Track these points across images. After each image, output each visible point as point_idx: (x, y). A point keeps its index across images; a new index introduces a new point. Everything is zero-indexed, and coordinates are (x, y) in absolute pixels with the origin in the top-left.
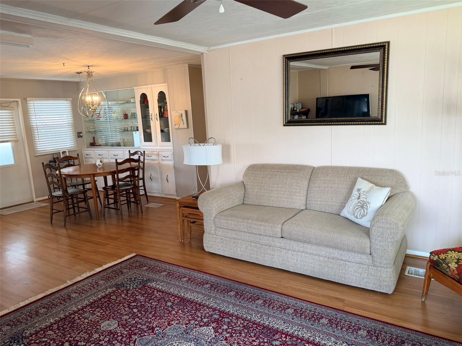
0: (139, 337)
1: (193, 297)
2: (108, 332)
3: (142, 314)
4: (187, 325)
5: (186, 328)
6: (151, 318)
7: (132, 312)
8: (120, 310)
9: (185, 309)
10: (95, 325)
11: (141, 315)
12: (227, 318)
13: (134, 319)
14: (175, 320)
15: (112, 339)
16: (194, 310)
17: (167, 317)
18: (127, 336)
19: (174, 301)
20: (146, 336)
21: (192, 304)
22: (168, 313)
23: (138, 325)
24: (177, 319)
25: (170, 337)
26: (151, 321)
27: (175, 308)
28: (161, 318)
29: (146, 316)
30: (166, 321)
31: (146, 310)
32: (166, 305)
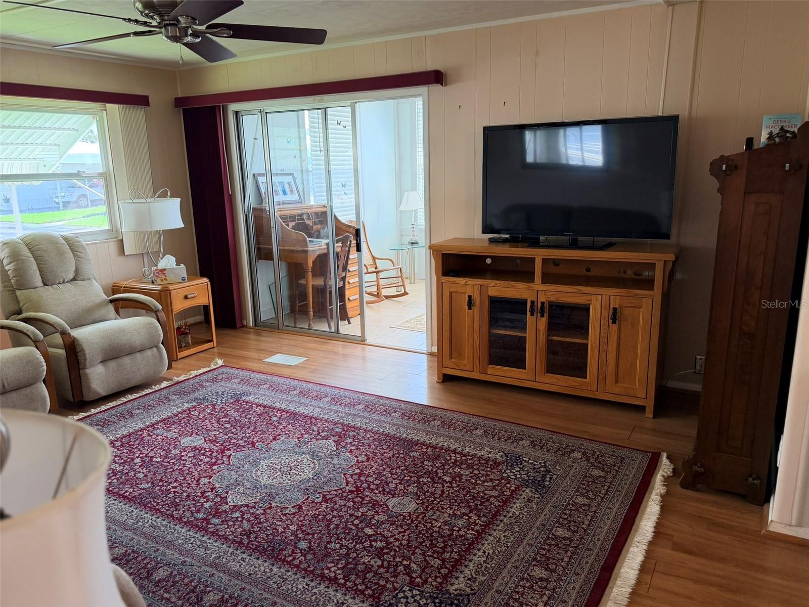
0: (344, 488)
1: (252, 563)
2: (395, 494)
3: (353, 525)
4: (269, 505)
5: (271, 502)
6: (334, 516)
7: (373, 527)
8: (400, 533)
9: (271, 534)
10: (427, 504)
11: (354, 522)
12: (197, 520)
13: (363, 514)
14: (289, 514)
15: (383, 486)
16: (254, 532)
17: (304, 520)
18: (364, 490)
19: (293, 552)
20: (334, 491)
21: (256, 545)
22: (302, 525)
23: (353, 506)
24: (286, 516)
25: (296, 490)
26: (332, 511)
27: (291, 536)
28: (315, 517)
29: (343, 520)
30: (305, 513)
31: (347, 531)
32: (310, 543)
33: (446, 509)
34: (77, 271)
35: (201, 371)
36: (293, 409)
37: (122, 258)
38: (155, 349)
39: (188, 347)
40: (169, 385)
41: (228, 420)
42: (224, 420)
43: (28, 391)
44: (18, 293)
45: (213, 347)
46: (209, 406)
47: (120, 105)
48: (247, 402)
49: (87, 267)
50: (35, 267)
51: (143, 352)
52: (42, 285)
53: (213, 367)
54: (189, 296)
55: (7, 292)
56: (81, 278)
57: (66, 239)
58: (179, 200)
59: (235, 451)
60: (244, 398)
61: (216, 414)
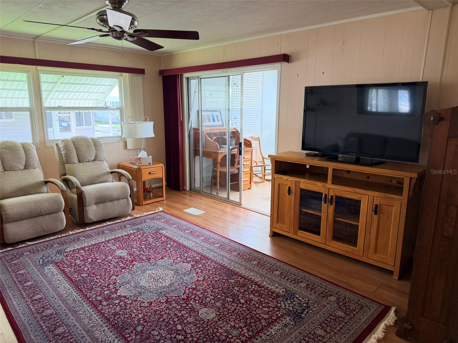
0: (180, 296)
1: (107, 334)
2: (207, 306)
3: (173, 321)
4: (136, 299)
5: (138, 297)
6: (166, 313)
7: (183, 325)
8: (196, 332)
9: (127, 318)
10: (221, 317)
11: (175, 319)
12: (97, 300)
13: (182, 315)
14: (143, 307)
15: (203, 299)
16: (119, 314)
17: (149, 312)
18: (191, 300)
19: (132, 332)
20: (174, 297)
21: (116, 323)
22: (146, 315)
23: (180, 309)
24: (141, 308)
25: (155, 292)
26: (166, 310)
27: (136, 321)
28: (156, 311)
29: (169, 317)
30: (152, 308)
31: (167, 325)
32: (143, 328)
33: (231, 322)
34: (96, 156)
35: (149, 213)
36: (181, 241)
37: (126, 151)
38: (125, 199)
39: (150, 198)
40: (131, 219)
41: (145, 243)
42: (144, 243)
43: (55, 216)
44: (66, 165)
45: (163, 200)
46: (141, 234)
47: (129, 74)
48: (160, 234)
49: (101, 154)
50: (75, 153)
51: (119, 200)
52: (78, 162)
53: (157, 211)
54: (152, 173)
55: (61, 164)
56: (98, 160)
57: (93, 140)
58: (153, 122)
59: (138, 262)
60: (160, 231)
61: (142, 238)
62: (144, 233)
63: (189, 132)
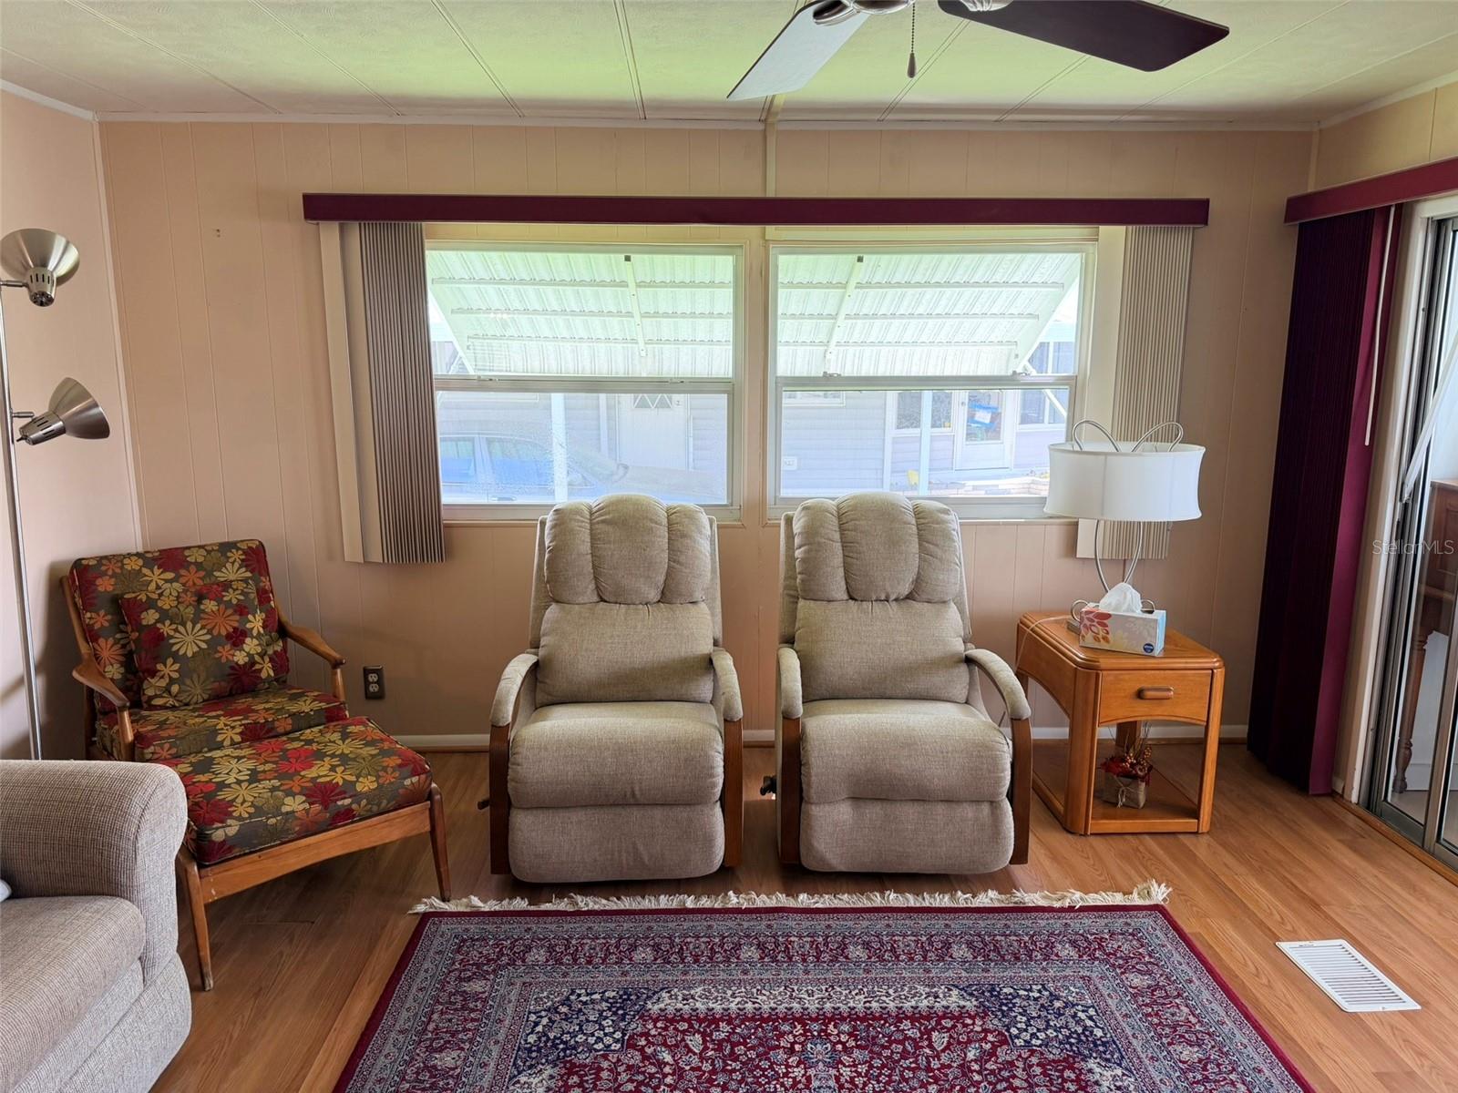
34: (918, 581)
35: (1095, 899)
37: (1068, 564)
38: (986, 808)
39: (1132, 809)
40: (997, 905)
43: (685, 815)
44: (801, 603)
45: (1196, 833)
46: (989, 1037)
47: (1130, 227)
49: (941, 577)
50: (837, 559)
51: (954, 805)
52: (846, 597)
53: (1136, 900)
54: (1149, 694)
55: (787, 598)
56: (924, 597)
57: (919, 513)
58: (1203, 450)
60: (1091, 1064)
61: (977, 1077)
62: (1004, 1042)
63: (1406, 506)
